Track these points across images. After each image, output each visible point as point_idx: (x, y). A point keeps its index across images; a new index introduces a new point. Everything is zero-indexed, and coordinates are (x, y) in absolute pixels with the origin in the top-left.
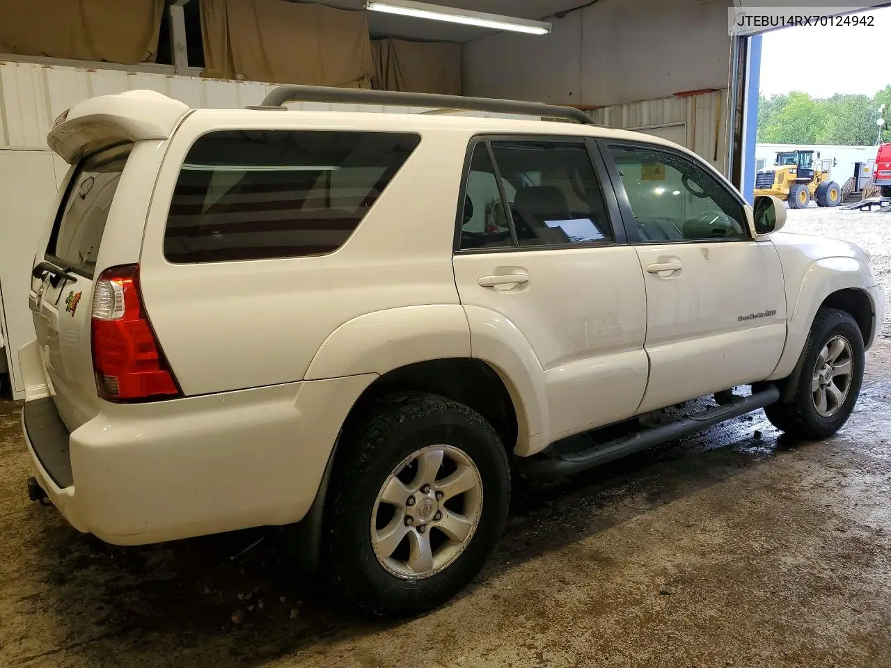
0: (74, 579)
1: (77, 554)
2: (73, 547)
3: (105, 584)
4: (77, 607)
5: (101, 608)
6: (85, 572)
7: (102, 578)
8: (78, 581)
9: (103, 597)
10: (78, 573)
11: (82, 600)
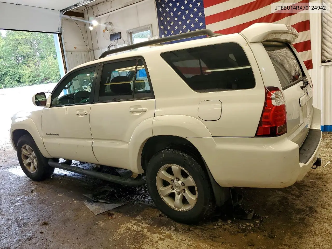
0: (307, 207)
1: (298, 216)
2: (297, 221)
3: (298, 199)
4: (311, 197)
5: (305, 194)
6: (301, 207)
7: (297, 202)
8: (306, 205)
9: (302, 196)
10: (304, 208)
11: (309, 199)
